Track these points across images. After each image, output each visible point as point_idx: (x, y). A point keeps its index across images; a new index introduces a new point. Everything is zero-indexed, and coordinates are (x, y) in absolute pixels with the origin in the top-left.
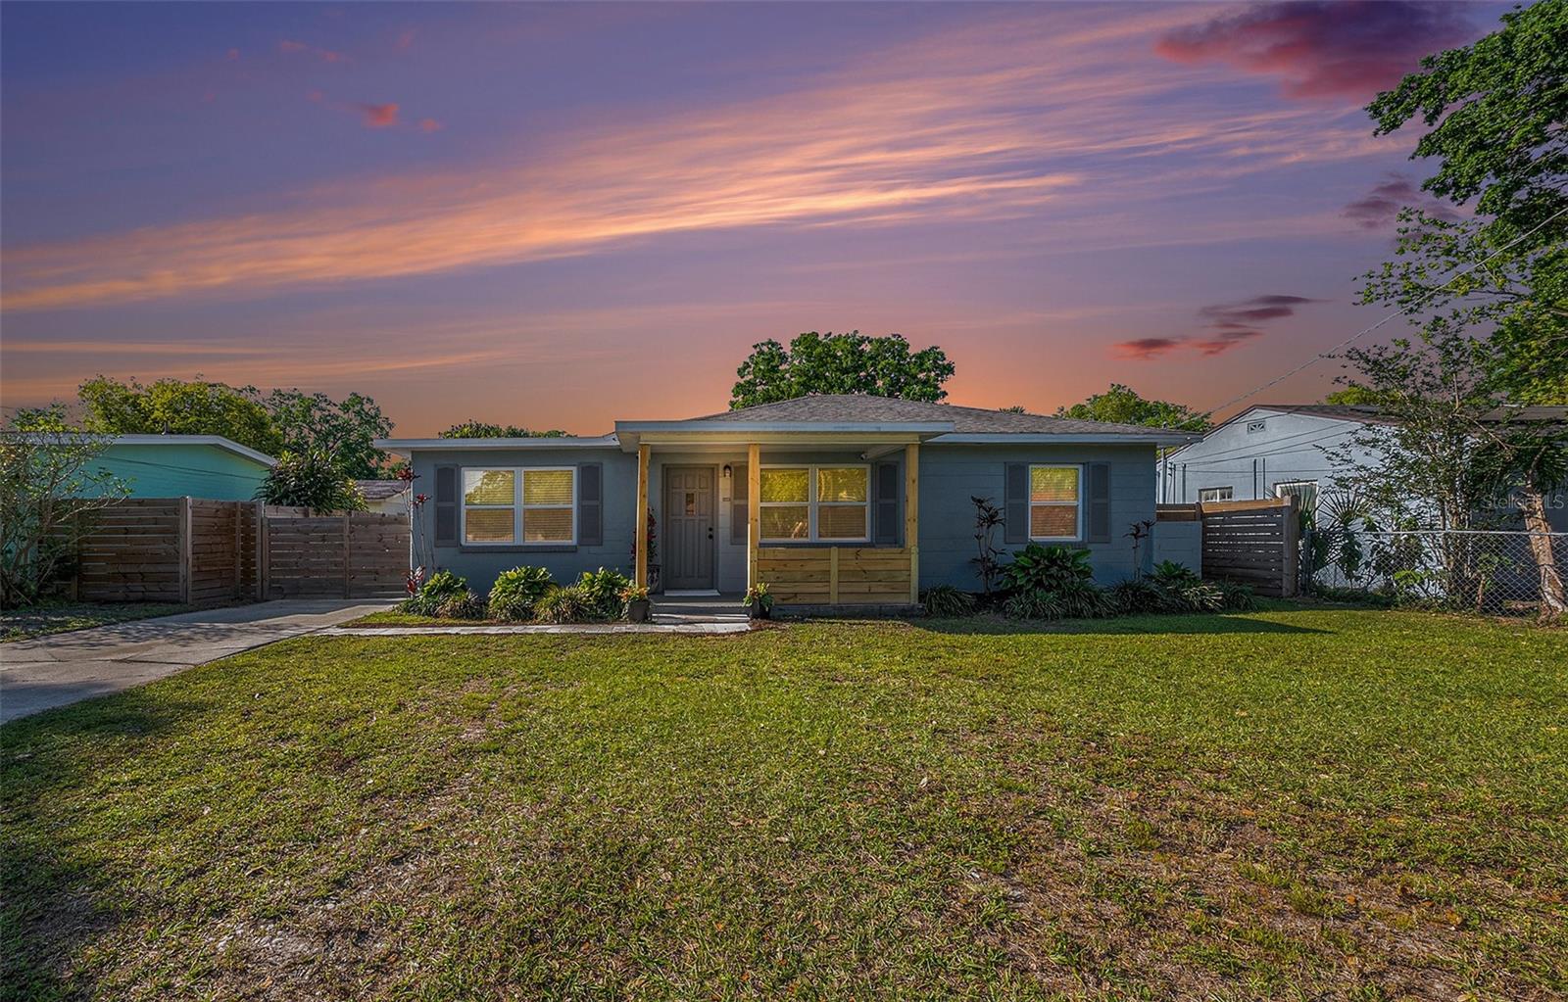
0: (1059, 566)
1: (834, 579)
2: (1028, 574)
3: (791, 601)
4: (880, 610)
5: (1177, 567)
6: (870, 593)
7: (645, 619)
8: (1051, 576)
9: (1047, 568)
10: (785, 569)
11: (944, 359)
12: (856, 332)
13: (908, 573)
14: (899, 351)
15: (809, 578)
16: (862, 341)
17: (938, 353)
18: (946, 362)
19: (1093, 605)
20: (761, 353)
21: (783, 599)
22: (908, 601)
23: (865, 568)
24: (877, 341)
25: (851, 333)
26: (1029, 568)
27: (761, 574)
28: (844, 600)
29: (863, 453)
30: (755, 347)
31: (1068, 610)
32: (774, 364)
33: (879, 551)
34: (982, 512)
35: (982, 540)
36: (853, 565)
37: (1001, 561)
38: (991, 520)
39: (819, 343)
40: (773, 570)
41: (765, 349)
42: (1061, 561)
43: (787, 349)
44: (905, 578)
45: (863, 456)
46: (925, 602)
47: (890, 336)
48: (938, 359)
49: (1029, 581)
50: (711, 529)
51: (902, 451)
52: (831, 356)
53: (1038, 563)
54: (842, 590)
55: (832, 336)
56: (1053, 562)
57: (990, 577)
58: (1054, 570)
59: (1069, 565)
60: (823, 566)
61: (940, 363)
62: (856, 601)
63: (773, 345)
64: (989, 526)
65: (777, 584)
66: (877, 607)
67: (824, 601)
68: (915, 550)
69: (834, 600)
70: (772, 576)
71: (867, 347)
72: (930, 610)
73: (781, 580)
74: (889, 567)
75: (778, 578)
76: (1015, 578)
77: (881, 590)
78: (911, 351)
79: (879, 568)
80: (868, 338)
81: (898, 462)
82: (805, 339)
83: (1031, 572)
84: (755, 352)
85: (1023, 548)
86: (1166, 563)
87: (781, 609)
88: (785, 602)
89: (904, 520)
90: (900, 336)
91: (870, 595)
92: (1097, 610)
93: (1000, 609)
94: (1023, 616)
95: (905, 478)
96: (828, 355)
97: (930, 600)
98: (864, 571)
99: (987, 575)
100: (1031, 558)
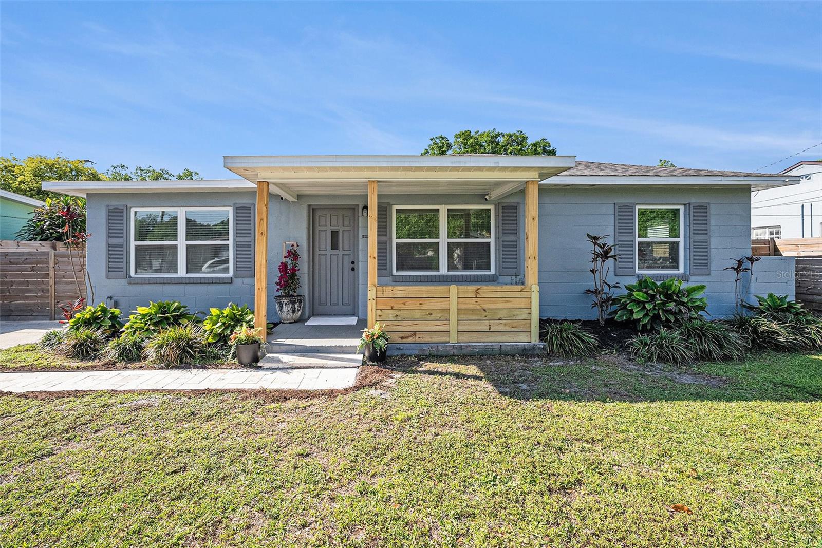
0: (675, 301)
1: (453, 317)
2: (644, 307)
3: (410, 340)
4: (500, 350)
5: (782, 300)
6: (490, 331)
7: (254, 363)
8: (669, 312)
9: (664, 303)
10: (404, 307)
11: (550, 147)
12: (494, 129)
13: (529, 311)
14: (521, 141)
15: (428, 316)
16: (497, 136)
17: (546, 143)
18: (551, 149)
19: (721, 346)
20: (436, 143)
21: (402, 338)
22: (528, 340)
23: (485, 306)
24: (508, 135)
25: (491, 130)
26: (644, 303)
27: (379, 312)
28: (464, 338)
29: (487, 195)
30: (432, 140)
31: (696, 353)
32: (444, 150)
33: (499, 289)
34: (598, 249)
35: (597, 274)
36: (472, 304)
37: (616, 293)
38: (605, 255)
39: (471, 137)
40: (392, 308)
41: (438, 141)
42: (678, 297)
43: (452, 140)
44: (525, 316)
45: (487, 197)
46: (545, 341)
47: (516, 132)
48: (546, 146)
49: (646, 315)
50: (353, 263)
51: (522, 191)
52: (479, 145)
53: (653, 297)
54: (461, 328)
55: (479, 133)
56: (669, 297)
57: (604, 308)
58: (671, 306)
59: (685, 300)
60: (442, 304)
61: (548, 149)
62: (476, 340)
63: (443, 138)
64: (603, 261)
65: (395, 323)
66: (497, 347)
67: (444, 339)
68: (535, 288)
69: (453, 339)
70: (391, 314)
71: (502, 140)
72: (552, 350)
73: (399, 318)
74: (509, 305)
75: (397, 316)
76: (632, 312)
77: (501, 328)
78: (530, 142)
79: (500, 306)
80: (502, 133)
81: (518, 203)
82: (463, 133)
83: (648, 306)
84: (431, 142)
85: (634, 282)
86: (771, 296)
87: (399, 349)
88: (404, 341)
89: (524, 258)
90: (522, 132)
91: (490, 334)
92: (727, 352)
93: (623, 349)
94: (650, 359)
95: (524, 216)
96: (477, 144)
97: (551, 338)
98: (484, 310)
99: (601, 306)
100: (646, 293)
